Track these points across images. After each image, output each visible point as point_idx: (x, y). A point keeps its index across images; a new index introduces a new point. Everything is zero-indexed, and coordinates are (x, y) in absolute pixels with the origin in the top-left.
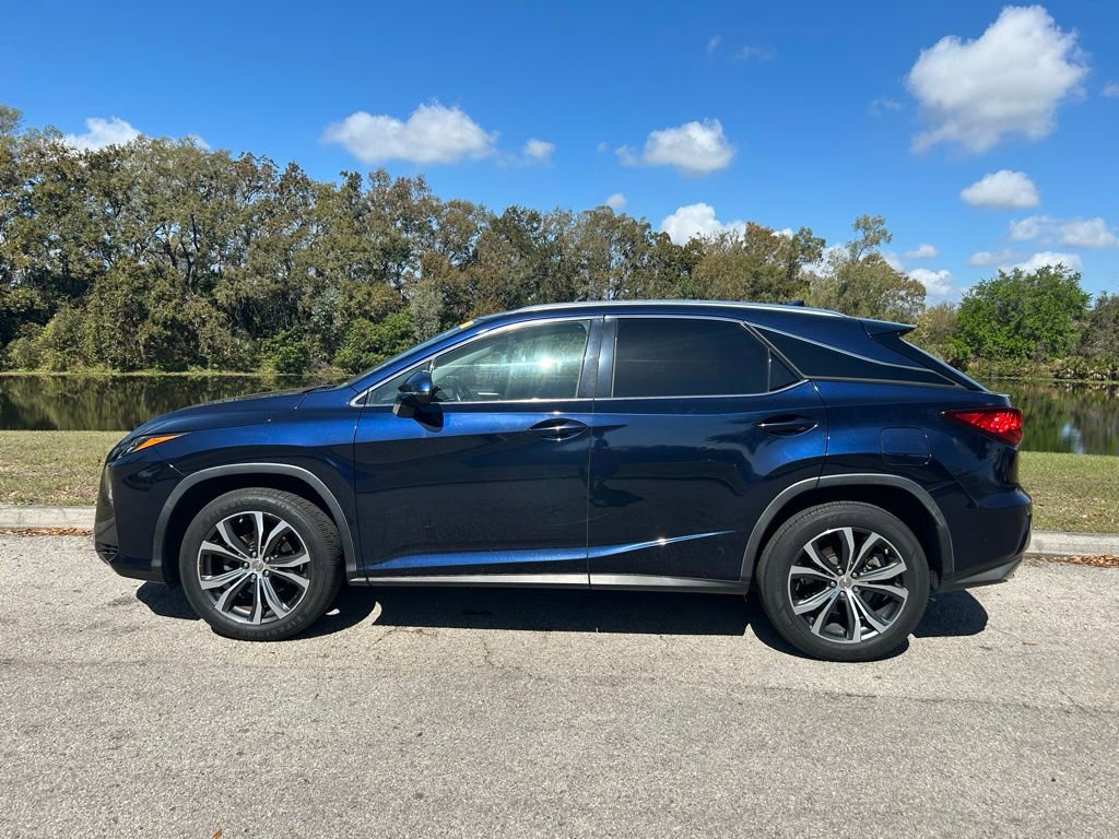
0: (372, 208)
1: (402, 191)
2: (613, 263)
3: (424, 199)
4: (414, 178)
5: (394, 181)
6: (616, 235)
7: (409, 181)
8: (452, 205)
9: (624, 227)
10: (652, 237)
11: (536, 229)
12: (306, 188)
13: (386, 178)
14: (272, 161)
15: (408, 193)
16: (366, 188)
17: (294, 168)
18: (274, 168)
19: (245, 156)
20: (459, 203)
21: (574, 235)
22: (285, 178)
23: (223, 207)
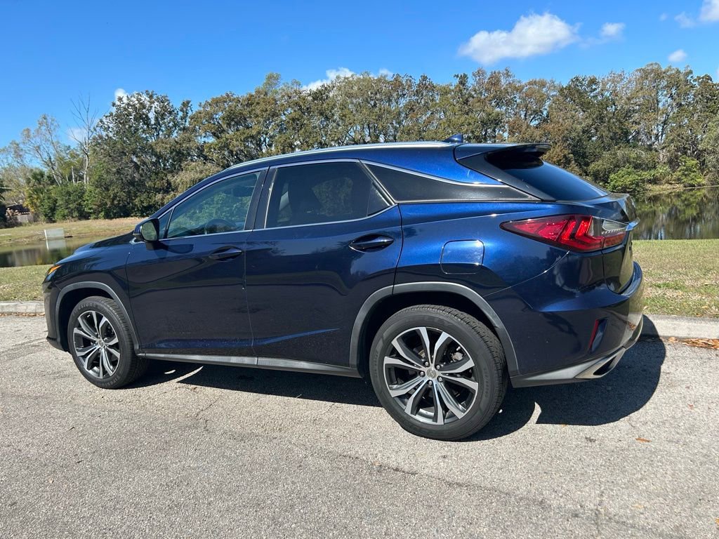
0: (475, 95)
1: (494, 80)
2: (660, 105)
3: (509, 83)
4: (502, 70)
5: (488, 75)
6: (664, 83)
7: (499, 73)
8: (530, 83)
9: (669, 77)
10: (695, 80)
11: (595, 89)
12: (433, 90)
13: (484, 73)
14: (411, 77)
15: (499, 81)
16: (471, 82)
17: (425, 78)
18: (413, 81)
19: (395, 77)
20: (535, 81)
21: (626, 88)
22: (419, 85)
23: (382, 111)
